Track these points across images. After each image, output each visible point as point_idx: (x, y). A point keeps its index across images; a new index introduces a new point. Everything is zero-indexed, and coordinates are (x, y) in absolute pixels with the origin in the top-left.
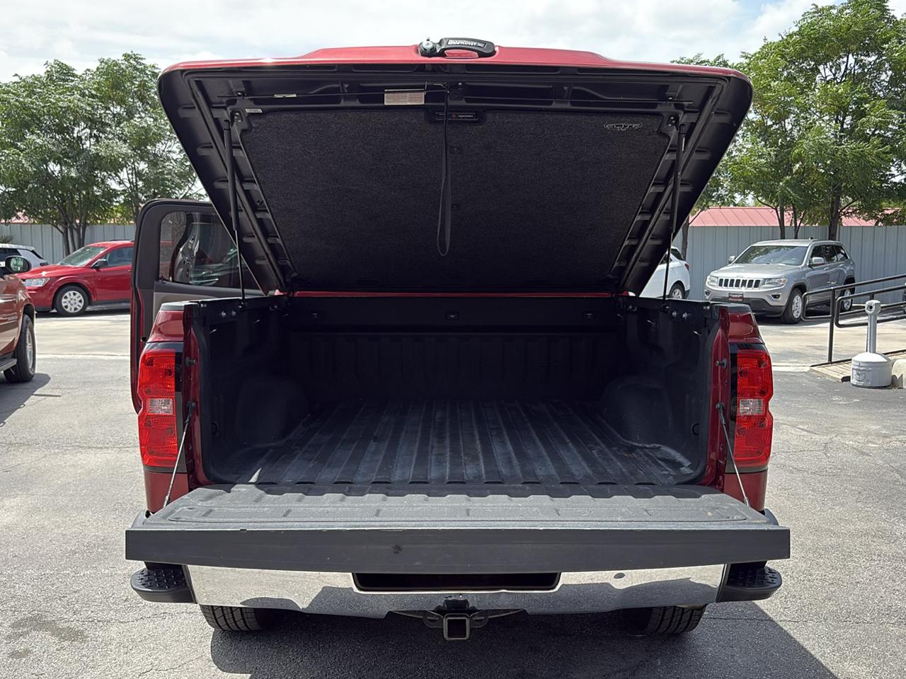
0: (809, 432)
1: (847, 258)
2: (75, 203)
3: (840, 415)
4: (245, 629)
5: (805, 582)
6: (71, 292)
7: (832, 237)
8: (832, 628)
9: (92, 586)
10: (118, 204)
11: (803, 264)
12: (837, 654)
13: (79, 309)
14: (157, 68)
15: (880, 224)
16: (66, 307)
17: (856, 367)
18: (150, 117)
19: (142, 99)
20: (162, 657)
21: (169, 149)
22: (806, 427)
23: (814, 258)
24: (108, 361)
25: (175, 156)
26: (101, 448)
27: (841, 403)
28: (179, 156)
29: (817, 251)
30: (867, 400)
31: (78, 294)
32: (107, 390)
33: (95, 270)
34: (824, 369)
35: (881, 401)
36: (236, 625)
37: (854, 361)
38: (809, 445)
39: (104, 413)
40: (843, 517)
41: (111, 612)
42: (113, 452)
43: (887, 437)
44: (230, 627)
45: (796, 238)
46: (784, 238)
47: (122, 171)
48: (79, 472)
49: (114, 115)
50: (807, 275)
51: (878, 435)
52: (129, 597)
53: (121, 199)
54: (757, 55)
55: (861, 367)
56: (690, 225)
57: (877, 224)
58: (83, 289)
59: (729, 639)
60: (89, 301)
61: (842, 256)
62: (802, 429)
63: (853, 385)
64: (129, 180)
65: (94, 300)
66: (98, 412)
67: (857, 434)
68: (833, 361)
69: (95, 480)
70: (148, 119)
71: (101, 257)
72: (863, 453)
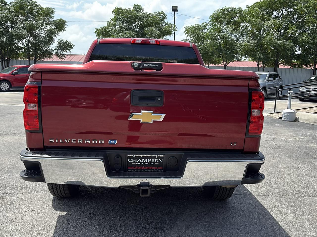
0: (268, 135)
1: (280, 79)
2: (6, 51)
3: (278, 130)
4: (65, 196)
5: (268, 183)
6: (4, 83)
7: (275, 71)
8: (278, 198)
9: (7, 181)
10: (22, 52)
11: (265, 80)
12: (280, 206)
13: (7, 89)
14: (37, 3)
15: (292, 68)
16: (2, 88)
17: (284, 114)
18: (34, 20)
19: (31, 14)
20: (33, 206)
21: (41, 33)
22: (267, 133)
23: (269, 78)
24: (17, 107)
25: (43, 35)
26: (13, 135)
27: (279, 126)
28: (44, 35)
29: (270, 76)
30: (287, 125)
31: (7, 84)
32: (16, 116)
33: (13, 75)
34: (272, 115)
35: (292, 126)
36: (62, 195)
37: (283, 112)
38: (268, 139)
39: (15, 124)
40: (281, 162)
41: (14, 190)
42: (18, 136)
43: (294, 137)
44: (59, 195)
45: (263, 71)
46: (259, 71)
47: (23, 40)
48: (5, 143)
49: (20, 19)
50: (267, 84)
51: (291, 136)
52: (22, 185)
53: (23, 50)
54: (252, 6)
55: (286, 114)
56: (227, 66)
57: (291, 67)
58: (9, 82)
59: (242, 201)
60: (11, 86)
61: (279, 78)
62: (266, 134)
63: (283, 120)
64: (26, 43)
65: (13, 86)
66: (13, 123)
67: (284, 136)
68: (276, 112)
69: (10, 146)
70: (33, 21)
71: (15, 70)
72: (287, 142)
